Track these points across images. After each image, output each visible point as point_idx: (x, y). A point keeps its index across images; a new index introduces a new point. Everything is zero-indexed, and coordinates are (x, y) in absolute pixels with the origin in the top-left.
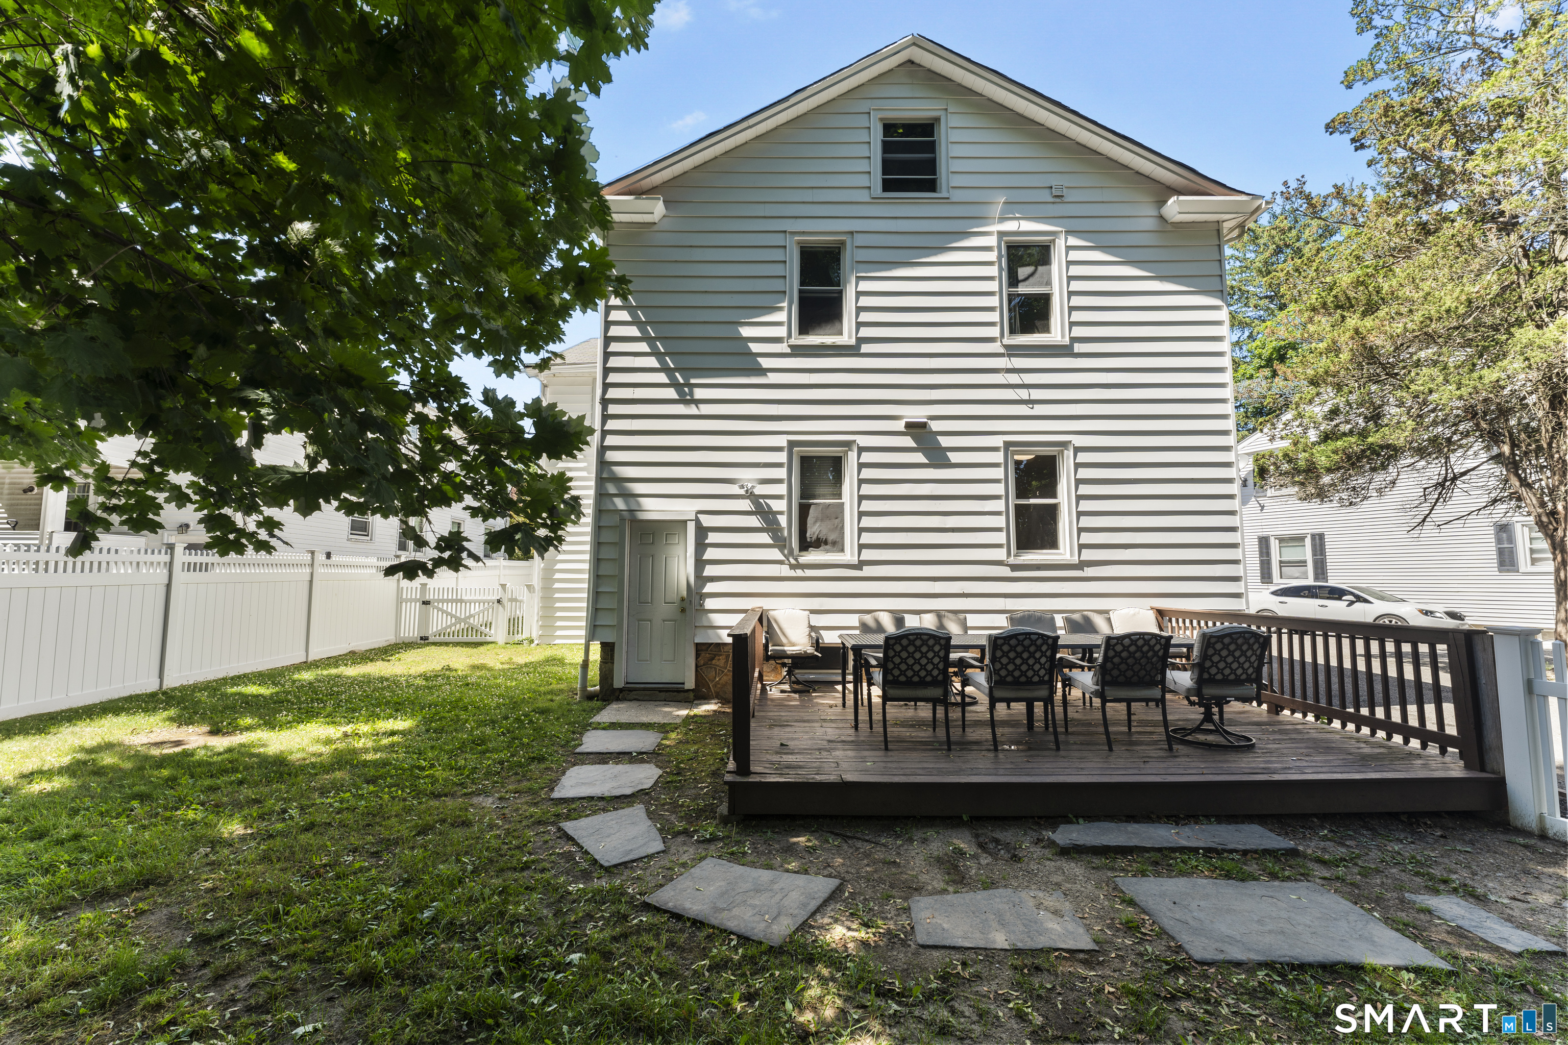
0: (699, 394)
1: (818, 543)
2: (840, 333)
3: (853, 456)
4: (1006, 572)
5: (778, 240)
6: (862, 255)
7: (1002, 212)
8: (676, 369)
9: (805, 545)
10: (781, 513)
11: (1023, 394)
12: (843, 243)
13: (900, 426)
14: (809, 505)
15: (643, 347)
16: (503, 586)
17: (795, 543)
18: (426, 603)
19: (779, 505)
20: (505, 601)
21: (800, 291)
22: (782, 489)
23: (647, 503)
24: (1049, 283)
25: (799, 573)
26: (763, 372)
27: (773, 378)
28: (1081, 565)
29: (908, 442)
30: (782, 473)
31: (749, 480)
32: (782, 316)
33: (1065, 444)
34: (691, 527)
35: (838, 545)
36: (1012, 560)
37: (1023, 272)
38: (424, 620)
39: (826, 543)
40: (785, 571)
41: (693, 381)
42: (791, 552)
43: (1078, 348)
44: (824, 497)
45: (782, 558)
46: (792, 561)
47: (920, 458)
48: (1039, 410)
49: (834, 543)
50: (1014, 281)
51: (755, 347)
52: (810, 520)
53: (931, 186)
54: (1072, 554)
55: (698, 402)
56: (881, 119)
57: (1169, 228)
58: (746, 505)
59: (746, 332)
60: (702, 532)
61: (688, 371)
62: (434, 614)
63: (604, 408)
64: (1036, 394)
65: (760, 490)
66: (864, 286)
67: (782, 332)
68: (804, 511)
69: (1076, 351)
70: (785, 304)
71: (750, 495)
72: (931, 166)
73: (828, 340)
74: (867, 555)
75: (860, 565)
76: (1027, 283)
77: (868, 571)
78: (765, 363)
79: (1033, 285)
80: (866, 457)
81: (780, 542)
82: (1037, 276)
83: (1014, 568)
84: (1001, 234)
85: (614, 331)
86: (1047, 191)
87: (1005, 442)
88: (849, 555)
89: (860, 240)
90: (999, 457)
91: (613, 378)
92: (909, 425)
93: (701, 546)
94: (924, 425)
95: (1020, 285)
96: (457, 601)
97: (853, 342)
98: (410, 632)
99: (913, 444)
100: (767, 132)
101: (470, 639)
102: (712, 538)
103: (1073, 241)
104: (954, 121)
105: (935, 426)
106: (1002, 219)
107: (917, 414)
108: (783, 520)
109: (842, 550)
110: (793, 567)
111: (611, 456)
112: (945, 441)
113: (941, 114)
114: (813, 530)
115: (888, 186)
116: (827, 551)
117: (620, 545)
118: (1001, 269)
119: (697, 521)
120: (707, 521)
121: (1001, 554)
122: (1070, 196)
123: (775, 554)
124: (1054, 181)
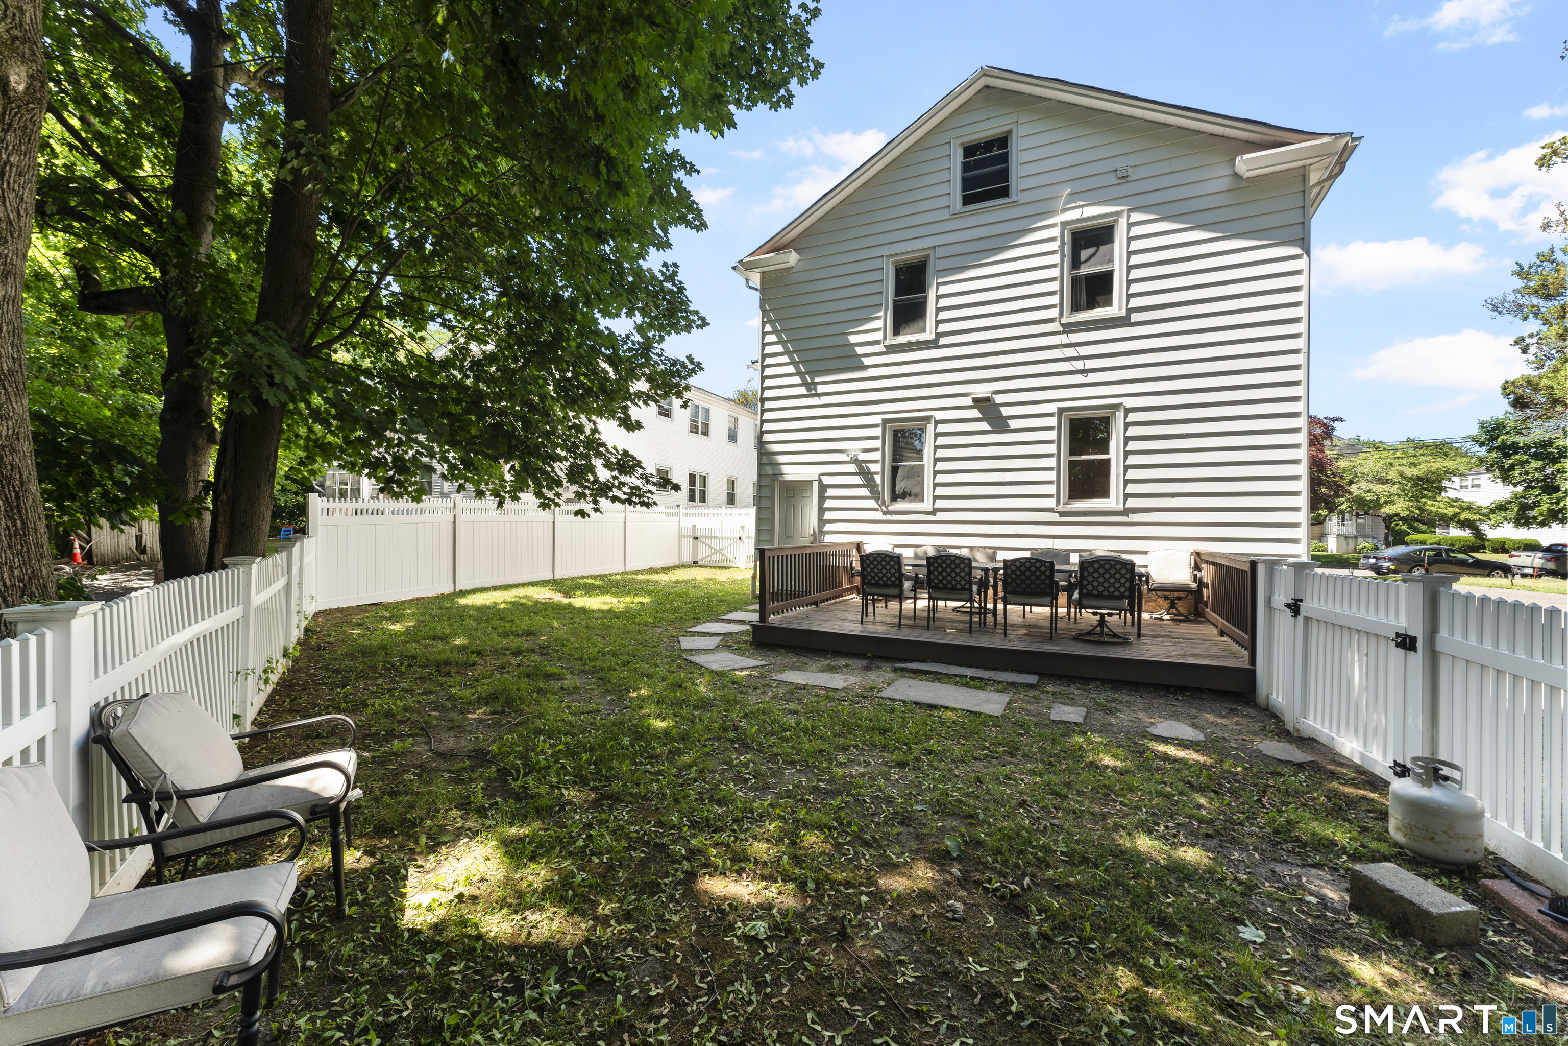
0: (821, 389)
1: (905, 496)
2: (924, 330)
3: (930, 427)
4: (1055, 517)
5: (876, 264)
6: (942, 265)
7: (1066, 203)
8: (807, 373)
9: (895, 497)
10: (877, 473)
11: (1079, 365)
12: (928, 256)
13: (968, 401)
14: (898, 467)
15: (785, 359)
16: (743, 527)
17: (887, 496)
18: (696, 538)
19: (875, 468)
20: (743, 538)
21: (895, 301)
22: (877, 456)
23: (786, 469)
24: (1111, 260)
25: (889, 517)
26: (864, 368)
27: (871, 372)
28: (1126, 512)
29: (975, 413)
30: (877, 444)
31: (855, 450)
32: (879, 324)
33: (1117, 407)
34: (816, 484)
35: (919, 497)
36: (1061, 508)
37: (1084, 254)
38: (695, 551)
39: (910, 495)
40: (879, 516)
41: (817, 380)
42: (884, 502)
43: (1135, 317)
44: (907, 460)
45: (876, 506)
46: (884, 508)
47: (984, 426)
48: (1093, 378)
49: (916, 495)
50: (1076, 263)
51: (860, 350)
52: (898, 478)
53: (1004, 192)
54: (1117, 503)
55: (819, 395)
56: (961, 144)
57: (1244, 184)
58: (852, 468)
59: (853, 339)
60: (823, 488)
61: (814, 373)
62: (701, 546)
63: (762, 405)
64: (1091, 364)
65: (862, 457)
66: (943, 290)
67: (879, 336)
68: (895, 470)
69: (1133, 320)
70: (881, 314)
71: (855, 461)
72: (1004, 175)
73: (914, 338)
74: (940, 504)
75: (934, 512)
76: (1089, 263)
77: (940, 516)
78: (867, 361)
79: (1095, 265)
80: (941, 428)
81: (876, 495)
82: (1098, 255)
83: (1062, 514)
84: (1064, 224)
85: (769, 350)
86: (1112, 175)
87: (1059, 409)
88: (927, 505)
89: (940, 252)
90: (1053, 422)
91: (768, 383)
92: (974, 400)
93: (822, 498)
94: (987, 400)
95: (1082, 266)
96: (711, 537)
97: (933, 337)
98: (688, 558)
99: (979, 415)
100: (871, 179)
101: (722, 565)
102: (830, 492)
103: (1136, 217)
104: (1023, 130)
105: (998, 399)
106: (1064, 210)
107: (982, 390)
108: (878, 479)
109: (922, 500)
110: (884, 513)
111: (767, 437)
112: (1006, 411)
113: (1012, 127)
114: (900, 487)
115: (967, 200)
116: (911, 501)
117: (772, 498)
118: (1063, 256)
119: (820, 480)
120: (826, 480)
121: (1051, 503)
122: (1135, 174)
123: (872, 503)
124: (1119, 163)
